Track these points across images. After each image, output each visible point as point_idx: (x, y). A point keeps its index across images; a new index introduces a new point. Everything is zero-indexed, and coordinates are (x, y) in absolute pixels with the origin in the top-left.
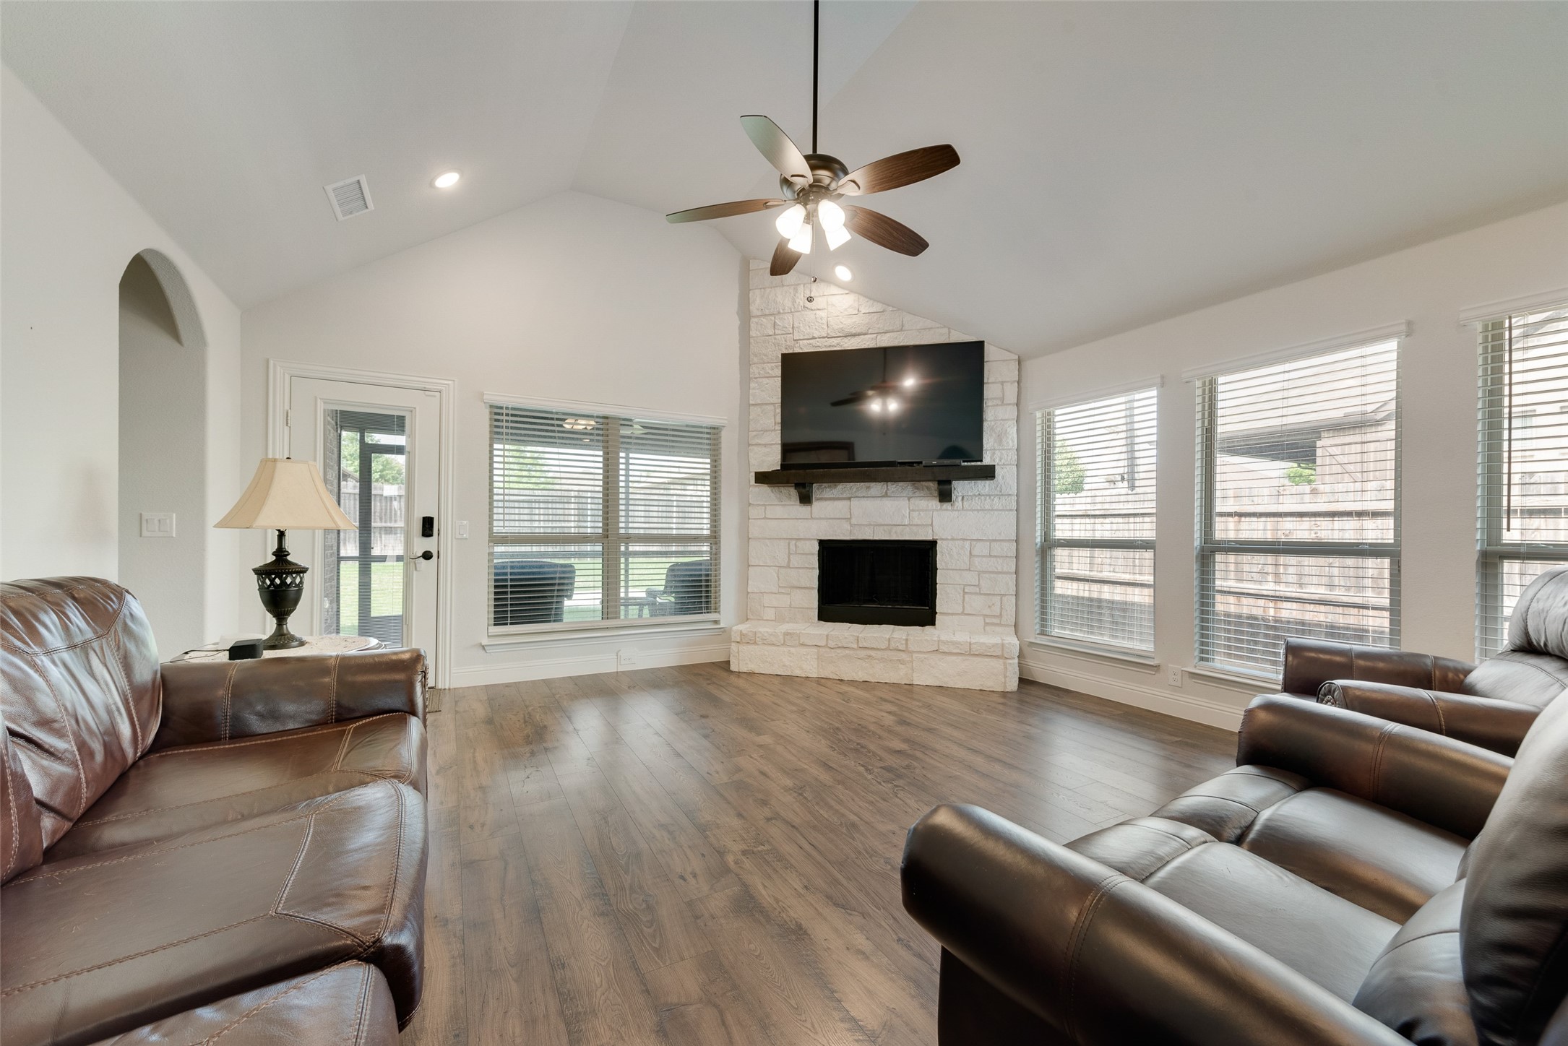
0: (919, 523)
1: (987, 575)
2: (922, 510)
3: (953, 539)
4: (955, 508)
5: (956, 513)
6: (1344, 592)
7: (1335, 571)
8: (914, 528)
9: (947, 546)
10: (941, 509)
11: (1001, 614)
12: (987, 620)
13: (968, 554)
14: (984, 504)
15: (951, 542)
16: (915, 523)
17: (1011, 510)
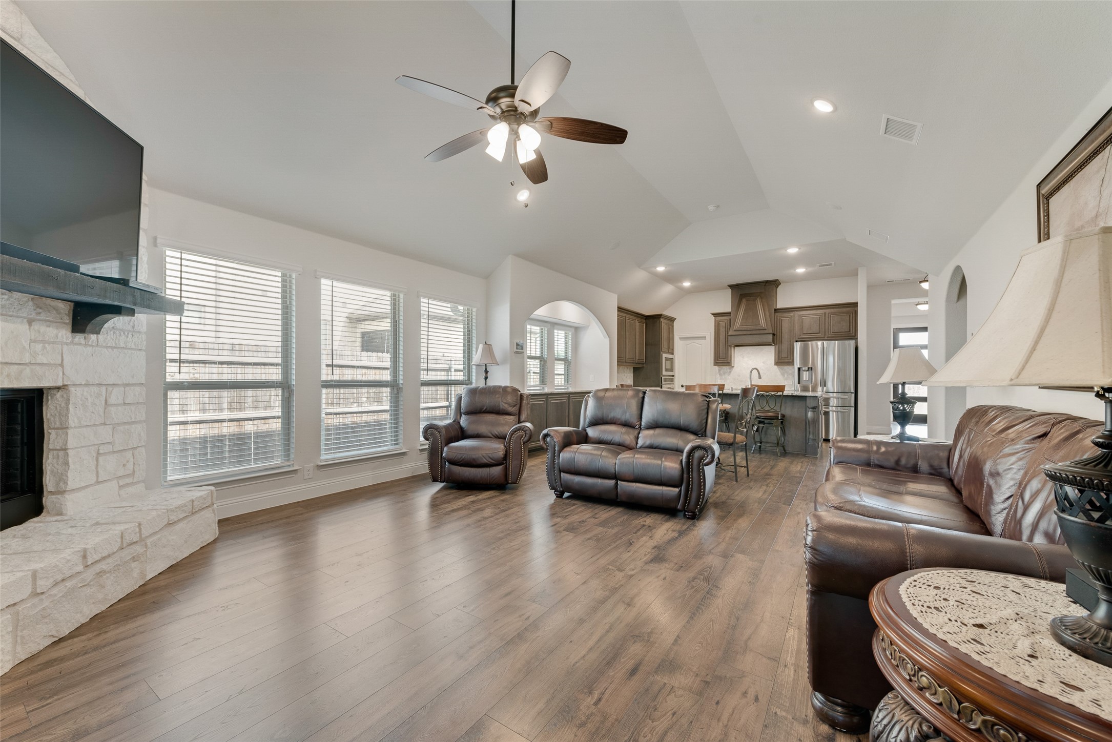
0: (45, 361)
1: (121, 428)
2: (49, 343)
3: (87, 385)
4: (90, 343)
5: (90, 349)
6: (212, 413)
7: (207, 400)
8: (38, 368)
9: (82, 395)
10: (72, 343)
11: (134, 471)
12: (121, 483)
13: (103, 402)
14: (119, 341)
15: (86, 389)
16: (39, 361)
17: (140, 350)
